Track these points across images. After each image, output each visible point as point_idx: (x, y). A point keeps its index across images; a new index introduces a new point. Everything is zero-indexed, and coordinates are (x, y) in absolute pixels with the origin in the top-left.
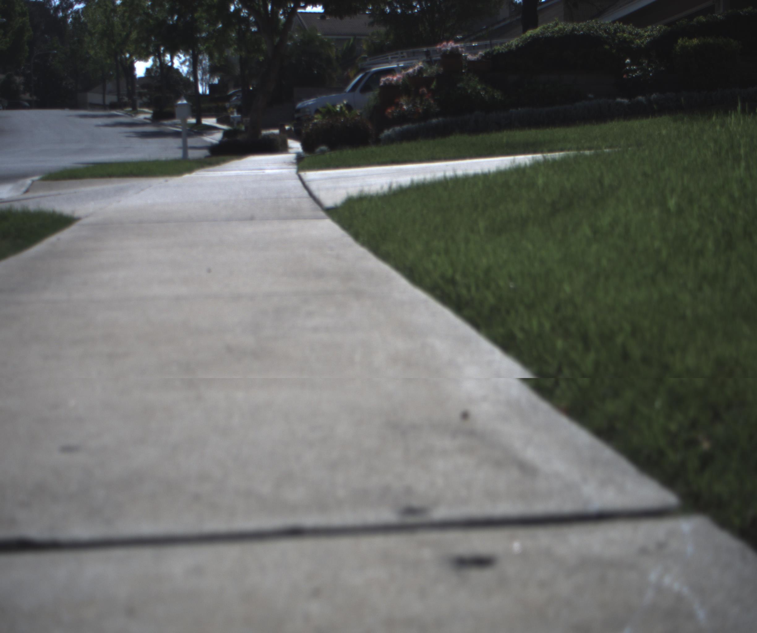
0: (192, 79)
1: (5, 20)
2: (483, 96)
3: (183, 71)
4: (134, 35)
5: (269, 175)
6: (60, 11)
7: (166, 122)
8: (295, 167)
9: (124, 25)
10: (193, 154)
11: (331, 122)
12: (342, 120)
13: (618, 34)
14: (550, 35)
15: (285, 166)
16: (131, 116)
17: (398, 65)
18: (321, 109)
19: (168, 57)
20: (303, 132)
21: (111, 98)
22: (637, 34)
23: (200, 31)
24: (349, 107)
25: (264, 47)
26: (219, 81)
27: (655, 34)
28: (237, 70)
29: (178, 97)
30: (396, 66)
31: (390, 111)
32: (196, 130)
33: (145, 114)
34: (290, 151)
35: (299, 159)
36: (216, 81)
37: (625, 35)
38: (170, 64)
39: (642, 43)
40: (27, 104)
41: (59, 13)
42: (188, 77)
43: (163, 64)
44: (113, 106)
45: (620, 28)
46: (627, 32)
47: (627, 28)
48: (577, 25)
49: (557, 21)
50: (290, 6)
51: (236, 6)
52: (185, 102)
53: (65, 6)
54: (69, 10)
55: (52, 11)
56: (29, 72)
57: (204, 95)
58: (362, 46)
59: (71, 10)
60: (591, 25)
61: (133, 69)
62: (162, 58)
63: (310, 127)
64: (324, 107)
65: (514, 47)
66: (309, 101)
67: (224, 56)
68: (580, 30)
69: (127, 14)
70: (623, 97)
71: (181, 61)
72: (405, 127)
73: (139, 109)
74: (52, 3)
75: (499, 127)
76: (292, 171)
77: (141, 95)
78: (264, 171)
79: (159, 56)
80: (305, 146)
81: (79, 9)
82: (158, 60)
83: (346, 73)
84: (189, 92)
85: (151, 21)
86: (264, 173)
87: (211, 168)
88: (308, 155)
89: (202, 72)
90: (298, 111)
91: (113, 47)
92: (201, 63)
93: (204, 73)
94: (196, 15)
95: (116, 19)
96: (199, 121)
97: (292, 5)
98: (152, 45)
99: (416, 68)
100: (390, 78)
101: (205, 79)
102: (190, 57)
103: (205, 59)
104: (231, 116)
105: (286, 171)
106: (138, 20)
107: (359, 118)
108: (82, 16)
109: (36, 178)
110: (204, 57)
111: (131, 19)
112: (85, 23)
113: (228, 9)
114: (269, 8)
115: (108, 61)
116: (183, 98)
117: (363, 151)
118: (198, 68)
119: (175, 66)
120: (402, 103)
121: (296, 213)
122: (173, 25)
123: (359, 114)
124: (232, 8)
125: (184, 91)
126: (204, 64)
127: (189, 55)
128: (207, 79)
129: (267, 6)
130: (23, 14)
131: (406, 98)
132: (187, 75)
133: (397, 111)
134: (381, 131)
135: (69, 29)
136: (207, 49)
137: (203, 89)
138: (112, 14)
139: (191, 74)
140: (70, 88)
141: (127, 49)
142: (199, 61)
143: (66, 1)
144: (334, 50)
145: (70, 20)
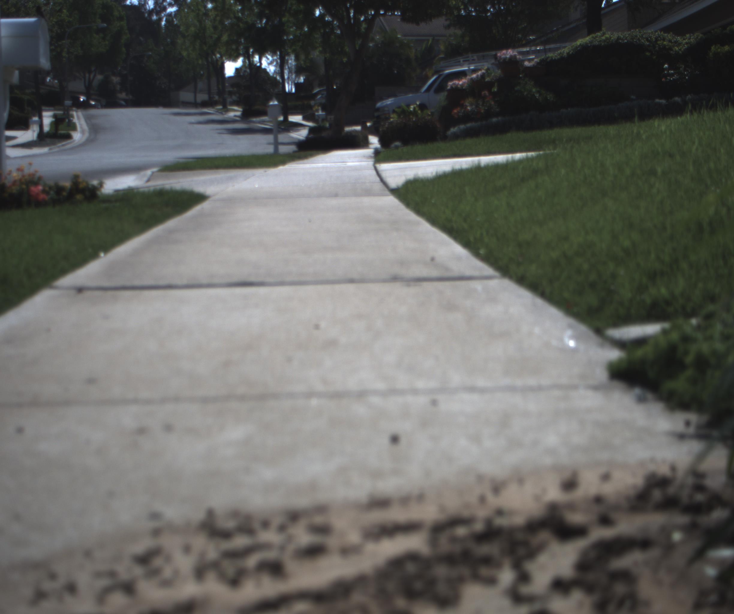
0: (278, 78)
1: (105, 25)
2: (537, 97)
3: (270, 70)
4: (225, 38)
5: (350, 167)
6: (154, 15)
7: (254, 119)
8: (373, 160)
9: (215, 28)
10: (283, 149)
11: (404, 121)
12: (414, 120)
13: (659, 42)
14: (598, 44)
15: (364, 160)
16: (222, 113)
17: (469, 67)
18: (396, 110)
19: (256, 58)
20: (381, 129)
21: (202, 97)
22: (676, 42)
23: (288, 34)
24: (422, 107)
25: (347, 49)
26: (304, 80)
27: (692, 41)
28: (322, 70)
29: (270, 99)
30: (467, 68)
31: (455, 111)
32: (283, 127)
33: (235, 112)
34: (371, 146)
35: (377, 153)
36: (302, 80)
37: (665, 43)
38: (258, 64)
39: (680, 50)
40: (123, 103)
41: (153, 16)
42: (275, 76)
43: (252, 65)
44: (204, 104)
45: (661, 36)
46: (667, 40)
47: (667, 36)
48: (621, 35)
49: (605, 31)
50: (371, 13)
51: (321, 11)
52: (276, 103)
53: (159, 9)
54: (163, 13)
55: (146, 15)
56: (125, 72)
57: (290, 93)
58: (440, 46)
59: (164, 13)
60: (634, 34)
61: (222, 68)
62: (251, 60)
63: (386, 126)
64: (399, 107)
65: (565, 54)
66: (387, 101)
67: (309, 58)
68: (624, 39)
69: (218, 18)
70: (660, 98)
71: (269, 61)
72: (469, 125)
73: (229, 107)
74: (146, 7)
75: (551, 125)
76: (371, 163)
77: (231, 93)
78: (346, 163)
79: (248, 57)
80: (381, 141)
81: (171, 13)
82: (247, 61)
83: (424, 73)
84: (276, 90)
85: (241, 25)
86: (346, 165)
87: (301, 162)
88: (384, 150)
89: (288, 71)
90: (378, 110)
91: (205, 48)
92: (287, 62)
93: (290, 72)
94: (284, 19)
95: (208, 23)
96: (286, 119)
97: (373, 13)
98: (242, 47)
99: (480, 73)
100: (456, 82)
101: (292, 78)
102: (278, 58)
103: (291, 59)
104: (316, 114)
105: (364, 163)
106: (229, 24)
107: (429, 117)
108: (175, 20)
109: (155, 170)
110: (291, 58)
111: (222, 22)
112: (177, 26)
113: (314, 14)
114: (352, 15)
115: (200, 62)
116: (274, 99)
117: (430, 146)
118: (285, 68)
119: (263, 66)
120: (467, 104)
121: (368, 193)
122: (262, 28)
123: (430, 114)
124: (317, 13)
125: (272, 90)
126: (291, 64)
127: (277, 56)
128: (293, 78)
129: (349, 13)
130: (121, 18)
131: (470, 99)
132: (273, 74)
133: (462, 111)
134: (447, 128)
135: (163, 31)
136: (294, 51)
137: (289, 87)
138: (204, 18)
139: (278, 73)
140: (163, 87)
141: (218, 50)
142: (286, 62)
143: (160, 5)
144: (414, 51)
145: (163, 23)
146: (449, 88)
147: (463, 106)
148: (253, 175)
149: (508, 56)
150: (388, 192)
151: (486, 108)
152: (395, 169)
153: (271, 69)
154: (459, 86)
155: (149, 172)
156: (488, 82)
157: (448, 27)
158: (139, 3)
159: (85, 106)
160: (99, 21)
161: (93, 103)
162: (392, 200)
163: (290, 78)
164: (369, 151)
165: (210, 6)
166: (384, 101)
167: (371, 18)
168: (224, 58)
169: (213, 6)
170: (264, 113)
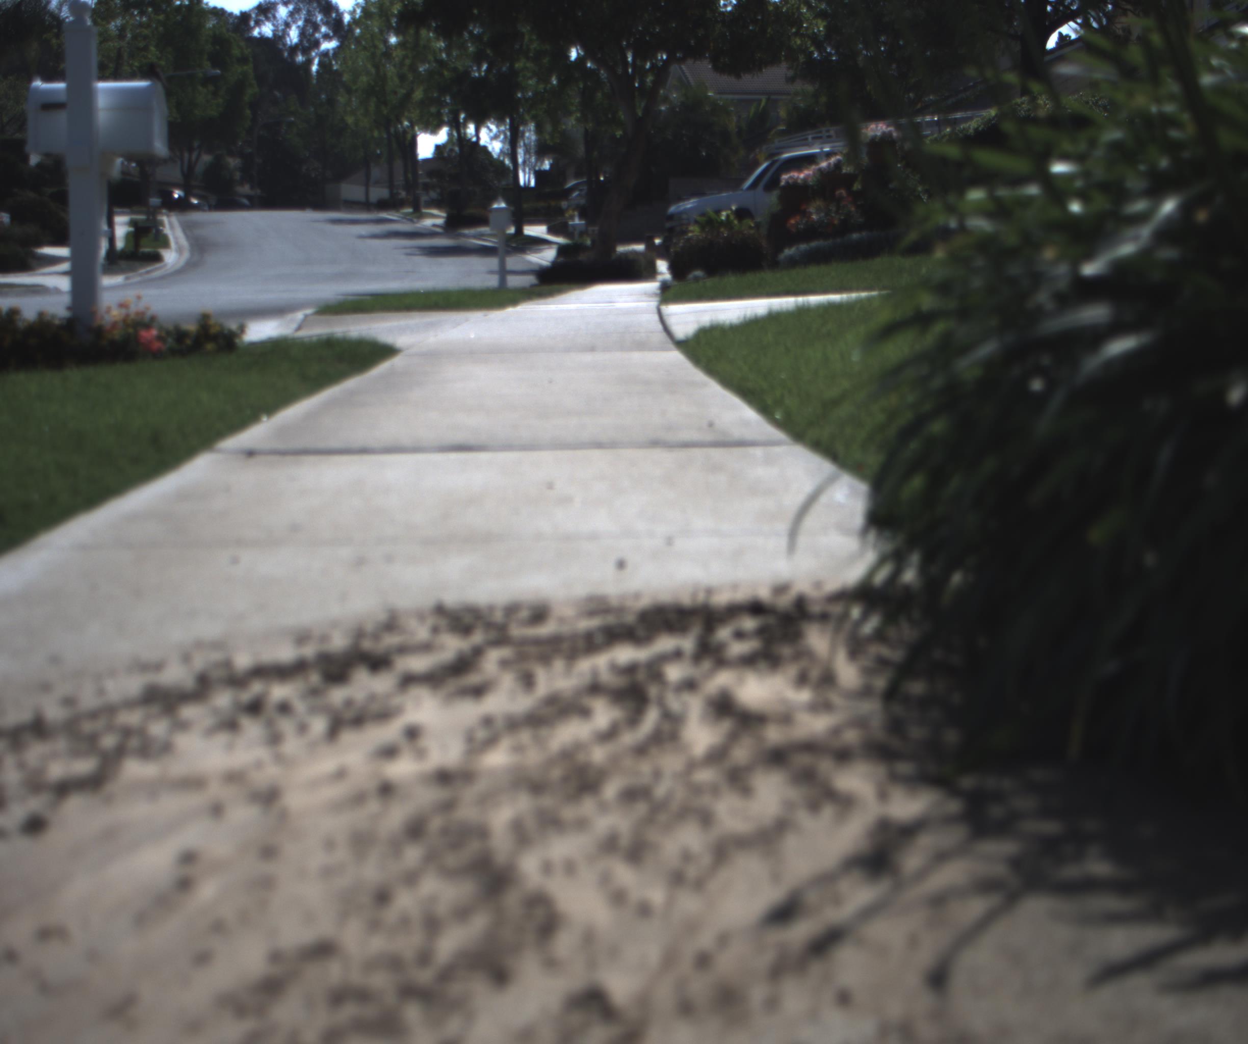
0: (507, 162)
1: (218, 71)
3: (493, 148)
4: (418, 95)
5: (621, 309)
6: (299, 53)
8: (657, 299)
9: (402, 77)
10: (514, 281)
11: (710, 237)
15: (644, 298)
16: (411, 221)
17: (822, 149)
18: (699, 218)
19: (471, 129)
21: (379, 193)
23: (524, 89)
24: (742, 213)
25: (622, 115)
26: (551, 165)
28: (581, 151)
29: (494, 199)
30: (817, 151)
31: (793, 221)
32: (514, 245)
33: (435, 219)
34: (660, 278)
35: (665, 287)
36: (547, 165)
38: (474, 139)
40: (245, 201)
41: (297, 55)
42: (502, 158)
43: (463, 140)
44: (383, 205)
50: (662, 57)
51: (580, 51)
52: (503, 205)
53: (307, 45)
54: (314, 51)
55: (286, 54)
56: (250, 150)
57: (527, 188)
58: (779, 111)
59: (316, 51)
61: (413, 144)
62: (462, 131)
63: (681, 244)
64: (703, 214)
66: (686, 203)
67: (559, 129)
69: (408, 62)
71: (492, 134)
72: (814, 244)
73: (425, 211)
74: (286, 41)
76: (653, 304)
77: (427, 187)
78: (614, 304)
79: (456, 126)
80: (672, 268)
81: (328, 50)
82: (455, 134)
83: (751, 156)
84: (504, 183)
85: (446, 73)
86: (614, 307)
87: (542, 301)
88: (676, 283)
89: (524, 150)
90: (671, 217)
91: (385, 112)
92: (523, 136)
93: (527, 151)
94: (517, 65)
95: (390, 69)
96: (519, 231)
97: (665, 57)
98: (446, 110)
99: (833, 160)
100: (795, 174)
101: (530, 162)
102: (506, 129)
103: (530, 131)
104: (571, 223)
105: (643, 305)
106: (425, 71)
107: (752, 232)
108: (334, 62)
109: (309, 311)
110: (529, 128)
111: (413, 68)
112: (338, 74)
113: (568, 57)
114: (630, 59)
115: (376, 134)
116: (500, 199)
117: (751, 277)
118: (518, 145)
119: (482, 143)
120: (812, 210)
121: (641, 346)
122: (480, 78)
123: (753, 225)
124: (574, 54)
125: (496, 182)
126: (529, 138)
127: (505, 125)
128: (532, 162)
129: (626, 58)
130: (243, 60)
131: (819, 203)
132: (499, 156)
133: (804, 222)
134: (780, 250)
135: (315, 82)
136: (534, 118)
137: (525, 178)
138: (383, 61)
139: (508, 154)
140: (313, 175)
141: (406, 114)
142: (520, 135)
143: (308, 37)
144: (735, 119)
145: (314, 68)
146: (783, 183)
147: (805, 214)
148: (467, 320)
149: (879, 134)
150: (671, 346)
151: (842, 218)
152: (690, 313)
153: (496, 147)
154: (799, 181)
155: (300, 315)
156: (846, 174)
157: (791, 80)
158: (274, 35)
159: (182, 206)
160: (207, 64)
161: (195, 201)
162: (676, 356)
163: (528, 163)
164: (652, 286)
165: (393, 40)
166: (681, 204)
167: (661, 65)
168: (416, 128)
169: (399, 40)
170: (483, 221)
